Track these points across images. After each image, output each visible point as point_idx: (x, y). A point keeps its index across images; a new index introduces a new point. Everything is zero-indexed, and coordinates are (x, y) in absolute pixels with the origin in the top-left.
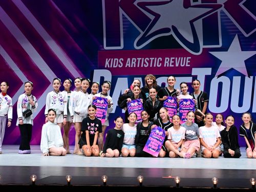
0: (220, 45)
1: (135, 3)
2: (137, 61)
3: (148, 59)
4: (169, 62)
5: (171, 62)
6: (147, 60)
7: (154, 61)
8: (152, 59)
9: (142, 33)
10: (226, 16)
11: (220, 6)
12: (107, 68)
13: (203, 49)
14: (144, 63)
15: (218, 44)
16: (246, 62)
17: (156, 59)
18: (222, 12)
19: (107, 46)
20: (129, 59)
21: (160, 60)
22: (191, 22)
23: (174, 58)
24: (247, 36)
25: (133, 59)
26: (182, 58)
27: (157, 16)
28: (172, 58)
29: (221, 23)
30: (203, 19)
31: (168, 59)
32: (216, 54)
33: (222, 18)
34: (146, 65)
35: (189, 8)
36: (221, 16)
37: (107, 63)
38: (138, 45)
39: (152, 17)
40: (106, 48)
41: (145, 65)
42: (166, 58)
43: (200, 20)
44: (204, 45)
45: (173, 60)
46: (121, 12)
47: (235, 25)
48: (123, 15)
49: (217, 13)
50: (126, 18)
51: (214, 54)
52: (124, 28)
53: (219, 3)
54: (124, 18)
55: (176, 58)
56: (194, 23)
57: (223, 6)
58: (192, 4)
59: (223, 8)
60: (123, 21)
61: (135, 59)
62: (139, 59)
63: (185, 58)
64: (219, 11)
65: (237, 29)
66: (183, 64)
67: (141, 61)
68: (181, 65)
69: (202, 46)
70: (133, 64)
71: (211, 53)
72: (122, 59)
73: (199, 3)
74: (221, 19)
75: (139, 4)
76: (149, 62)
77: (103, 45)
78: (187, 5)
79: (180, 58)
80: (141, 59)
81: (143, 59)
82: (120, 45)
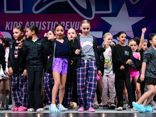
3: (46, 23)
5: (67, 26)
6: (44, 23)
7: (51, 24)
8: (49, 23)
12: (7, 31)
13: (95, 14)
14: (42, 26)
15: (109, 10)
16: (133, 26)
17: (52, 22)
19: (7, 10)
20: (28, 23)
21: (56, 23)
23: (69, 22)
24: (134, 3)
25: (31, 22)
26: (76, 22)
28: (67, 22)
31: (64, 23)
32: (107, 19)
34: (44, 28)
37: (7, 26)
40: (6, 12)
41: (42, 28)
42: (62, 23)
44: (96, 11)
45: (68, 24)
51: (105, 19)
55: (71, 22)
61: (34, 23)
63: (79, 22)
66: (77, 28)
67: (39, 24)
71: (102, 18)
72: (22, 23)
76: (46, 25)
77: (3, 9)
79: (74, 22)
80: (39, 22)
81: (41, 22)
82: (19, 10)
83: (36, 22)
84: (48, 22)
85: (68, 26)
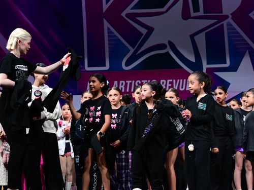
0: (228, 64)
1: (123, 14)
2: (126, 84)
3: (140, 82)
4: (166, 85)
5: (168, 85)
6: (138, 83)
9: (132, 50)
10: (234, 29)
11: (227, 17)
13: (207, 69)
15: (225, 63)
17: (149, 81)
18: (229, 24)
19: (88, 67)
20: (116, 83)
22: (192, 37)
23: (171, 80)
25: (121, 82)
26: (181, 80)
27: (150, 30)
28: (169, 81)
29: (229, 37)
30: (206, 33)
31: (165, 81)
33: (229, 31)
35: (189, 20)
36: (228, 29)
38: (127, 65)
39: (144, 31)
40: (87, 68)
42: (162, 81)
43: (203, 35)
44: (208, 64)
45: (170, 83)
46: (106, 24)
47: (245, 40)
48: (108, 29)
49: (223, 25)
50: (112, 32)
52: (109, 44)
53: (224, 13)
54: (110, 32)
55: (174, 81)
56: (195, 38)
57: (230, 16)
58: (193, 14)
59: (230, 20)
60: (109, 36)
61: (124, 82)
62: (129, 82)
63: (185, 80)
64: (225, 23)
65: (248, 44)
66: (182, 88)
67: (131, 84)
68: (181, 89)
69: (205, 66)
70: (122, 88)
71: (216, 73)
73: (201, 13)
74: (228, 33)
75: (127, 15)
77: (84, 65)
78: (186, 15)
79: (178, 80)
80: (131, 81)
81: (133, 82)
82: (105, 66)
83: (127, 82)
84: (143, 81)
85: (170, 85)
